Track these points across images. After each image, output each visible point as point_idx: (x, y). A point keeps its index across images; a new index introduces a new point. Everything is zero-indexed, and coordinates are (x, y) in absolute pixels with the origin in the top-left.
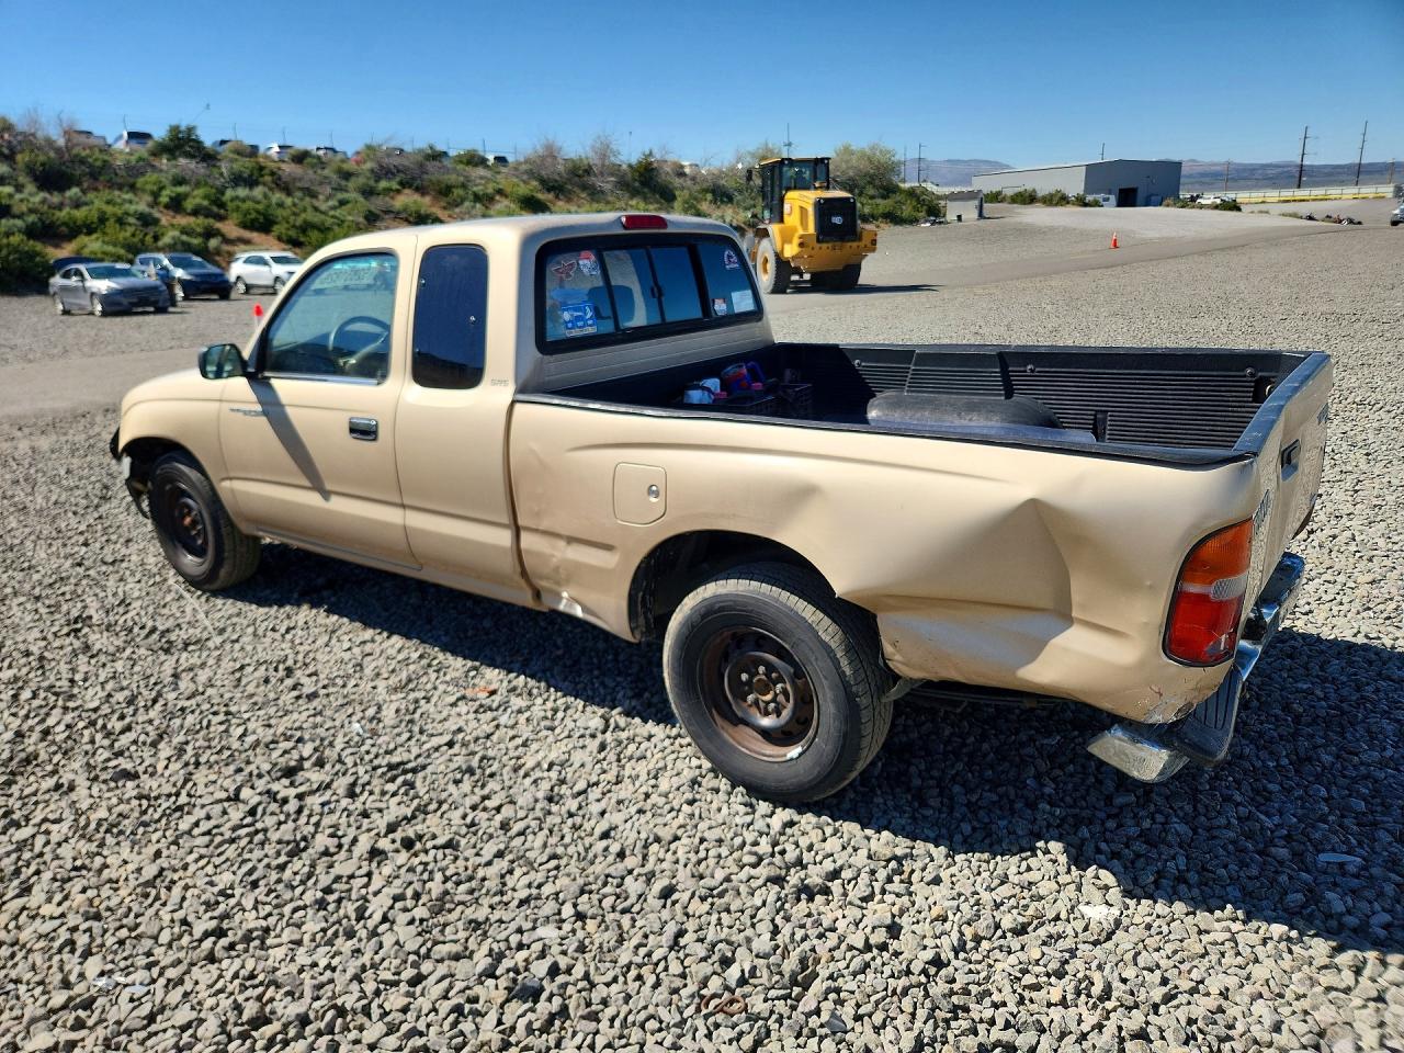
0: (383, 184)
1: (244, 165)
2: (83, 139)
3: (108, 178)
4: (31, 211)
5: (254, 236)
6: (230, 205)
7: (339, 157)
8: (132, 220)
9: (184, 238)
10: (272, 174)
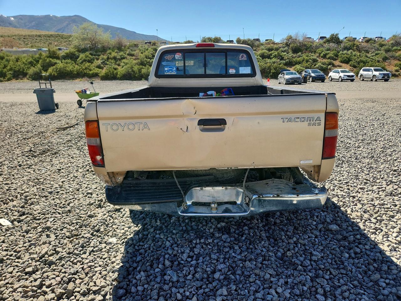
0: (395, 48)
1: (349, 44)
2: (308, 40)
3: (309, 50)
4: (288, 59)
5: (343, 65)
6: (340, 56)
7: (383, 39)
8: (310, 61)
9: (322, 65)
10: (357, 46)
